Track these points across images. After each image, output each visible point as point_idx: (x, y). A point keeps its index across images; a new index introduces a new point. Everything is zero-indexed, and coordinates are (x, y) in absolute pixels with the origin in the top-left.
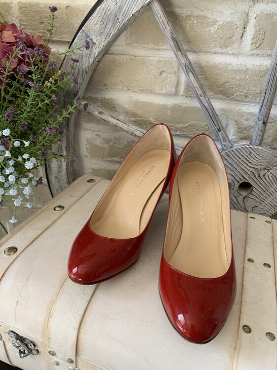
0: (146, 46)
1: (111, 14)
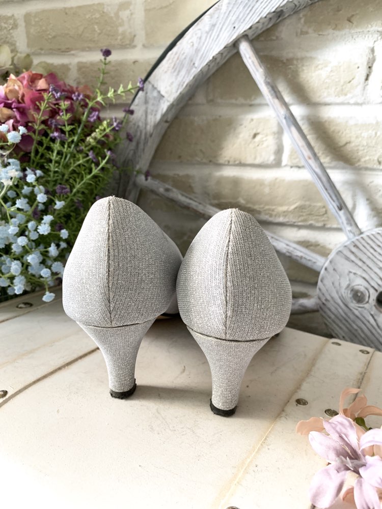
0: (233, 101)
1: (185, 58)
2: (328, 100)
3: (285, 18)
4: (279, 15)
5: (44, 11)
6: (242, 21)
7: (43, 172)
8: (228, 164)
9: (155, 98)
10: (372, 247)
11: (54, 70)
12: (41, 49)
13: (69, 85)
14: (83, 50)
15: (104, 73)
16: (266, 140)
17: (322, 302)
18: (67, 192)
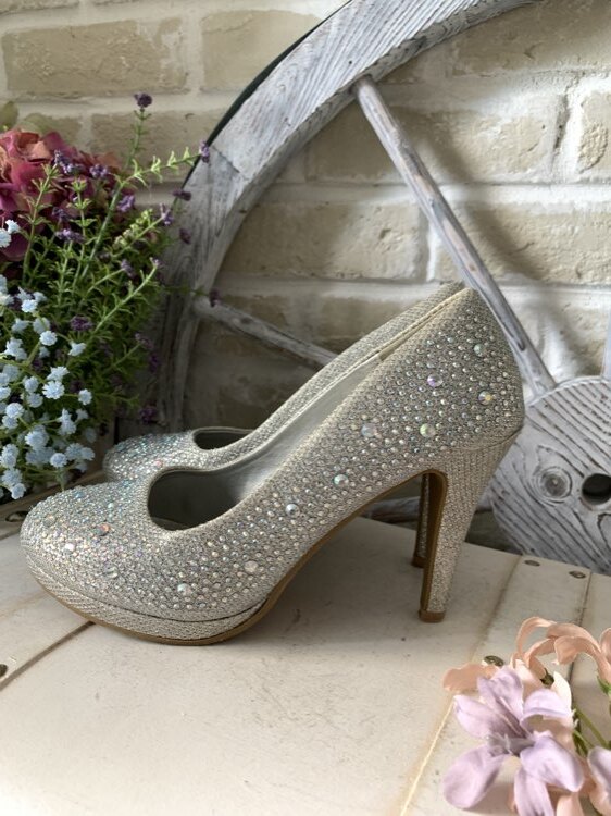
0: (348, 179)
1: (272, 110)
2: (498, 177)
3: (428, 50)
4: (420, 44)
5: (35, 31)
6: (362, 52)
7: (45, 295)
8: (342, 278)
9: (223, 173)
10: (573, 408)
11: (54, 128)
12: (32, 94)
13: (81, 152)
14: (102, 95)
15: (140, 134)
16: (402, 240)
17: (497, 495)
18: (89, 327)
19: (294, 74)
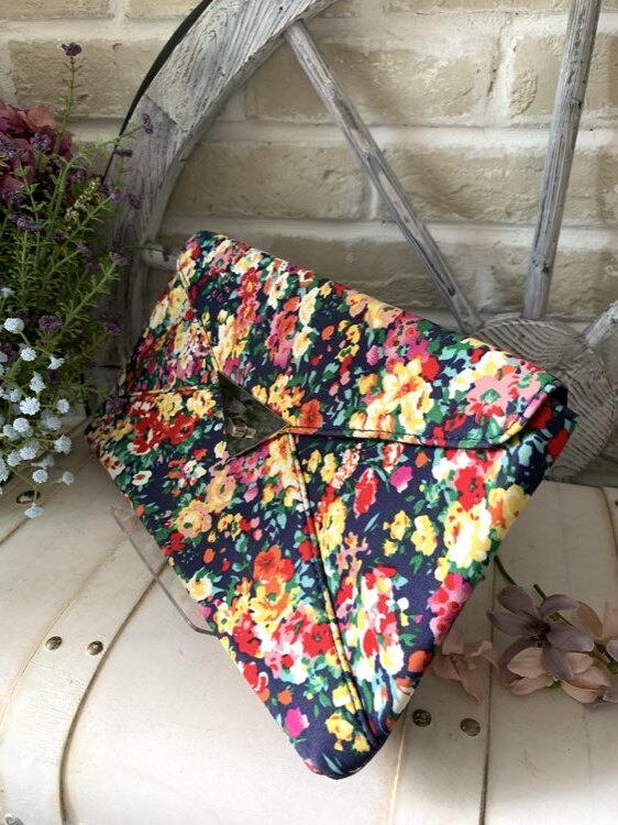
0: (289, 119)
2: (432, 120)
8: (289, 217)
9: (161, 124)
14: (16, 18)
16: (344, 183)
19: (224, 19)
